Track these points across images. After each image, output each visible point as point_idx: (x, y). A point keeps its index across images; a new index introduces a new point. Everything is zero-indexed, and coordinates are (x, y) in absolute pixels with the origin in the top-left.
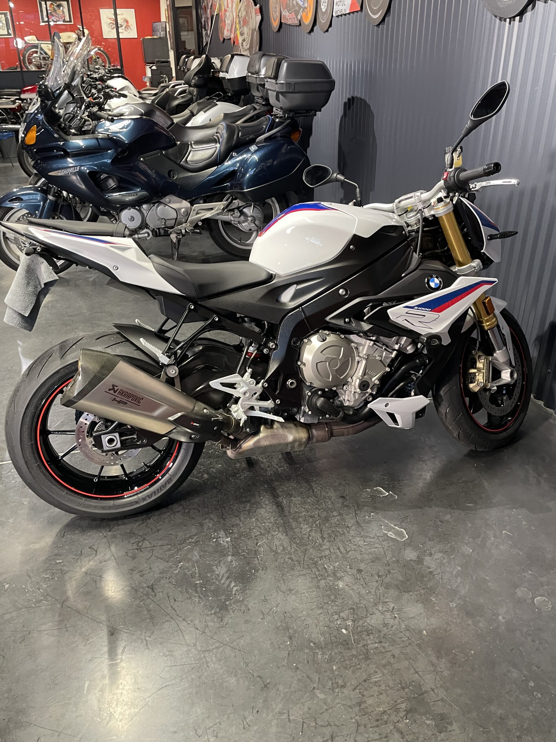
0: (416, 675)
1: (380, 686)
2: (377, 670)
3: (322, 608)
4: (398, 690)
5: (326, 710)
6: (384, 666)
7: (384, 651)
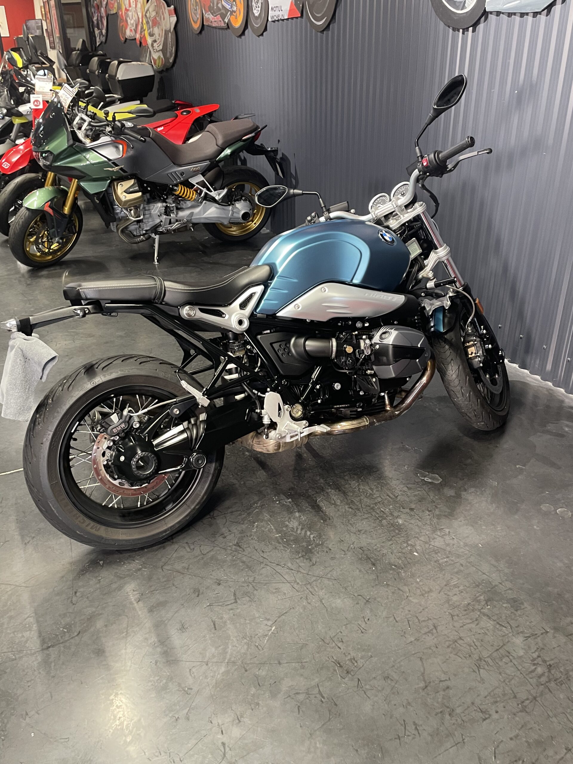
0: (484, 575)
1: (459, 587)
2: (452, 577)
3: (391, 540)
4: (474, 587)
5: (423, 609)
6: (457, 573)
7: (453, 563)
